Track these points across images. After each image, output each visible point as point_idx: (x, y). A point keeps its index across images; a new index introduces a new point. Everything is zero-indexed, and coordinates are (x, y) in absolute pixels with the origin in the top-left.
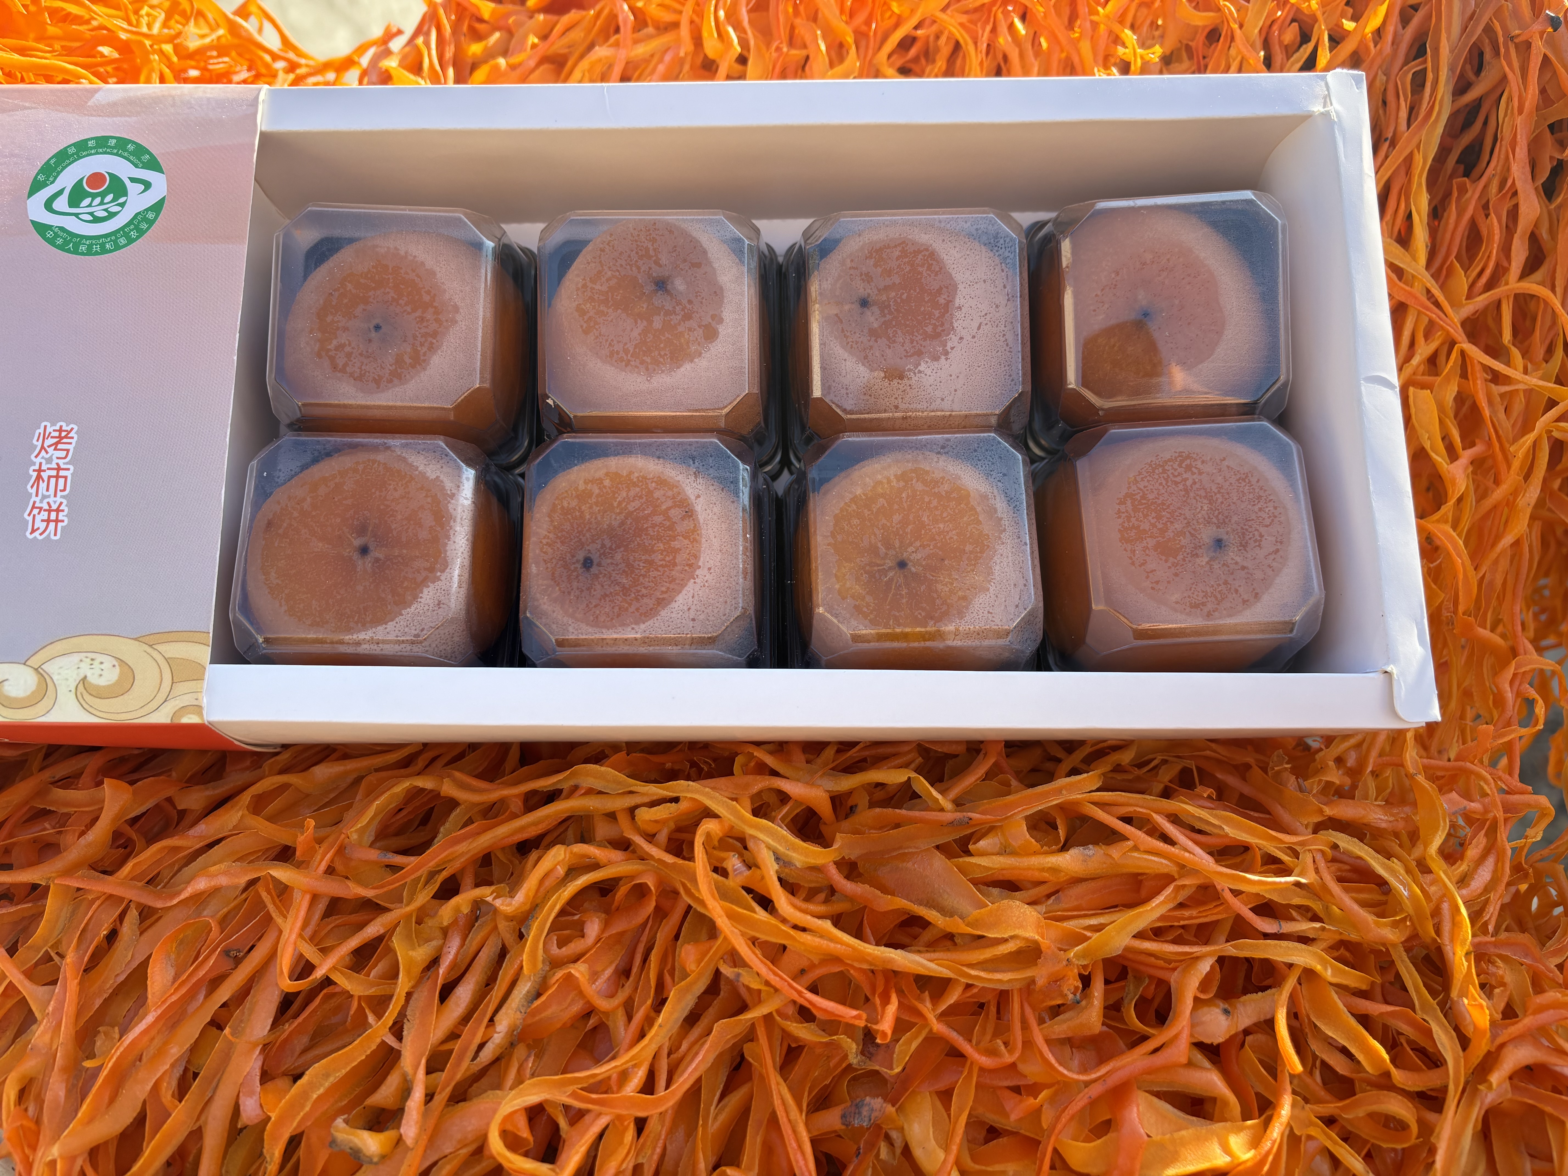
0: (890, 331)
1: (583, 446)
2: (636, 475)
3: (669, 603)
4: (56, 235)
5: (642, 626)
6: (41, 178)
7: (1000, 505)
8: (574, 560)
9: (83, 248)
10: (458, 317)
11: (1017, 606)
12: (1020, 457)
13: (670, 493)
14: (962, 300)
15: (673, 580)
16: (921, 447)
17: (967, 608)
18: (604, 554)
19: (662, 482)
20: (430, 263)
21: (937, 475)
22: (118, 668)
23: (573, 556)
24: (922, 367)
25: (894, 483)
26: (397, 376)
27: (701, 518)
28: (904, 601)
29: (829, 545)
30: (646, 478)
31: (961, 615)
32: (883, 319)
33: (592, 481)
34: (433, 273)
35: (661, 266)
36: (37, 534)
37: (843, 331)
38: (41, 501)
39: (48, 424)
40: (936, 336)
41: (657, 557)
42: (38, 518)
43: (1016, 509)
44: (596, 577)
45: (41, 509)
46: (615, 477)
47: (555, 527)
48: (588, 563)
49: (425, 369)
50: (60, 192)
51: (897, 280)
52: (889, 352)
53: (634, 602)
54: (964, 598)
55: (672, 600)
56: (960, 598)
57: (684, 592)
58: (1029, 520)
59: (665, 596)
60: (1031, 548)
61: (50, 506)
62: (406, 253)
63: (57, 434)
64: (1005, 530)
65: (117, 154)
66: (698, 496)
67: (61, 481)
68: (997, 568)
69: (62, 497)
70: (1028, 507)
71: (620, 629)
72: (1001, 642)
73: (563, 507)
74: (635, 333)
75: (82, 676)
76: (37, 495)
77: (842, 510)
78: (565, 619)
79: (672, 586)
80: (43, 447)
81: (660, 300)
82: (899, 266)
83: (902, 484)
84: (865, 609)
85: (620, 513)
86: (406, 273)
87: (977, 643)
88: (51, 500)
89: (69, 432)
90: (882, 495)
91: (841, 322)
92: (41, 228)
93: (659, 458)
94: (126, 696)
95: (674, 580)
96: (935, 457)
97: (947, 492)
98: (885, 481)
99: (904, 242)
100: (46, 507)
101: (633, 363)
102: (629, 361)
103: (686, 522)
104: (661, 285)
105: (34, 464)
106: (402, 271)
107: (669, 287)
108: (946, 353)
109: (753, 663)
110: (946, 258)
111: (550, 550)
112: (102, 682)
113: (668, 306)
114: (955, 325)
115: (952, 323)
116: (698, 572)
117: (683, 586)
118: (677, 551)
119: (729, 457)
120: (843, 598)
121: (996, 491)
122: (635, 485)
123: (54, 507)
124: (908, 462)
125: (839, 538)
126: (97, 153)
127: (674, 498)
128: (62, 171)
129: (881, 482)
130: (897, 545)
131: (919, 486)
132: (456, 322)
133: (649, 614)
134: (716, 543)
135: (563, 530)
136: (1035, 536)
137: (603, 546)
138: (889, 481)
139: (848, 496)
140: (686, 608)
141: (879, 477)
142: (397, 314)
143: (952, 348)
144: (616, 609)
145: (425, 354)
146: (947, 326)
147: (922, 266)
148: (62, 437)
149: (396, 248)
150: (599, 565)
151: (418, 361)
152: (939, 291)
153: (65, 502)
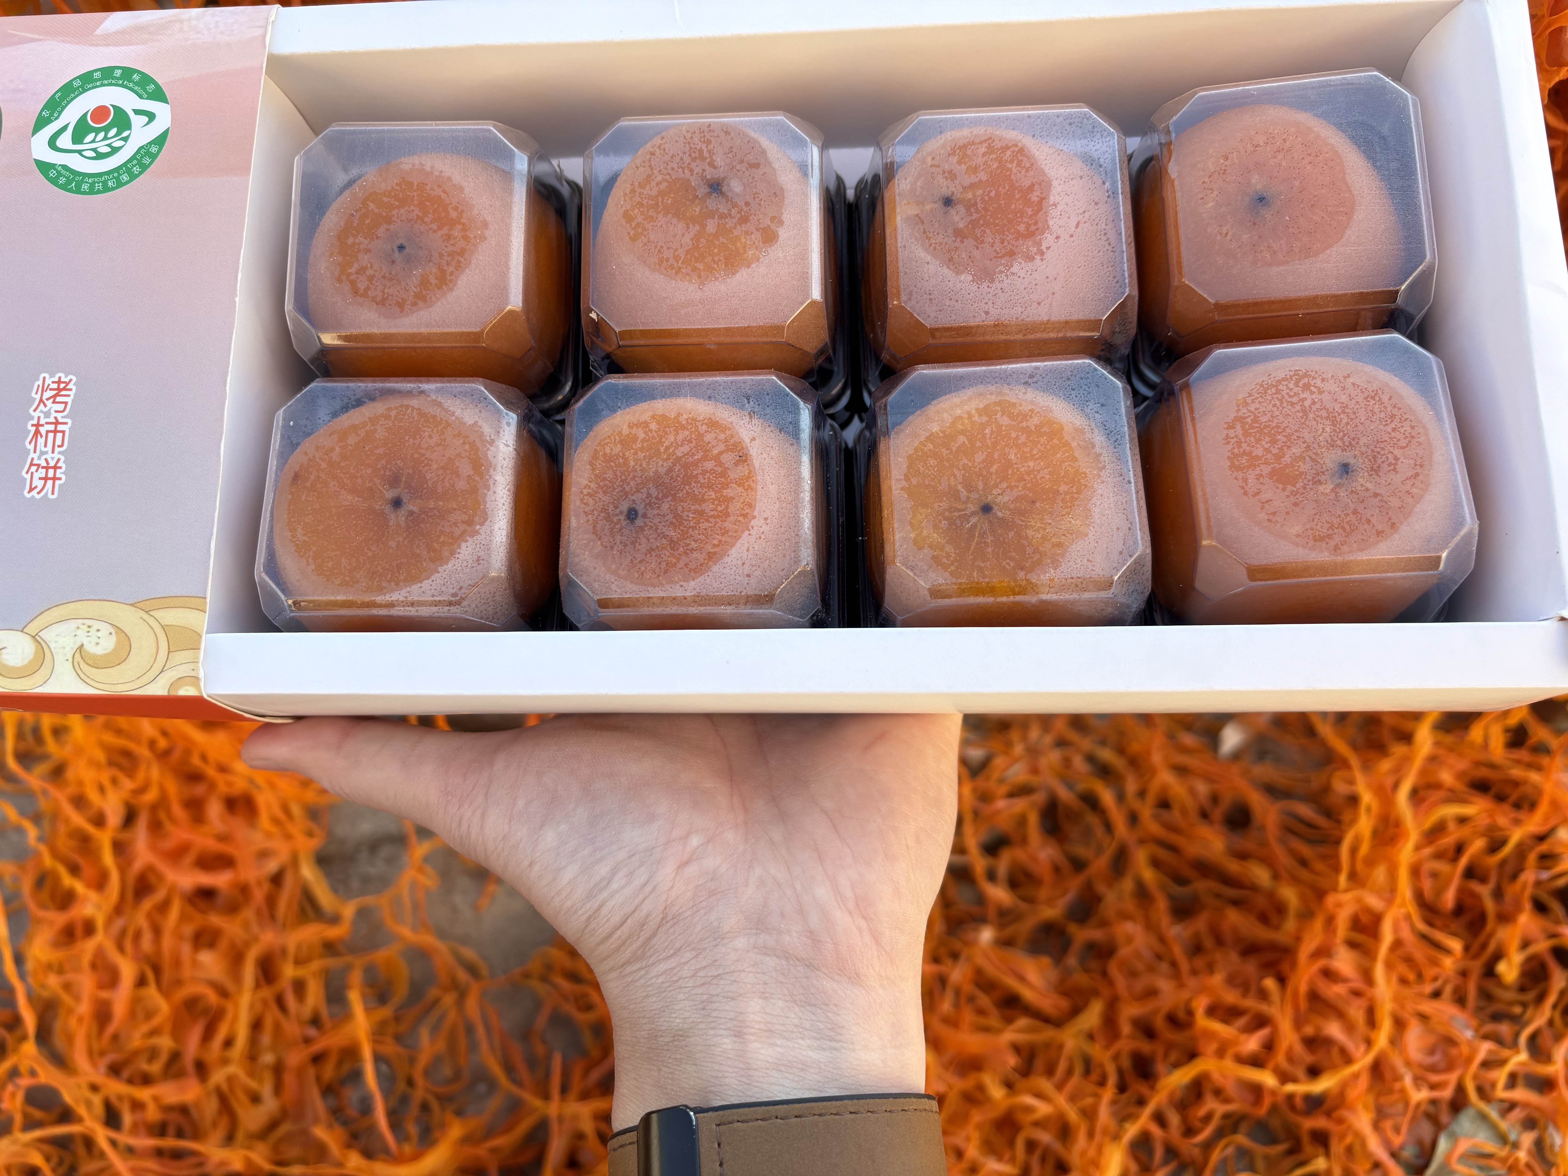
0: (978, 232)
1: (626, 389)
2: (685, 417)
3: (722, 557)
4: (60, 175)
5: (692, 583)
6: (46, 114)
7: (1099, 438)
8: (618, 510)
9: (85, 187)
10: (488, 233)
11: (1121, 553)
12: (1119, 384)
13: (722, 436)
14: (1057, 197)
15: (725, 532)
16: (1005, 379)
17: (1063, 556)
18: (650, 504)
19: (713, 424)
20: (457, 177)
21: (1026, 408)
22: (114, 636)
23: (616, 507)
24: (1015, 268)
25: (976, 418)
26: (422, 298)
27: (756, 463)
28: (990, 550)
29: (902, 489)
30: (696, 420)
31: (1056, 564)
32: (970, 218)
33: (638, 425)
34: (461, 189)
35: (715, 167)
36: (34, 493)
37: (924, 232)
38: (39, 458)
39: (47, 375)
40: (1030, 235)
41: (708, 507)
42: (37, 476)
43: (1117, 444)
44: (642, 529)
45: (38, 465)
46: (662, 420)
47: (596, 476)
48: (632, 515)
49: (451, 290)
50: (64, 129)
51: (983, 176)
52: (976, 253)
53: (683, 557)
54: (1059, 545)
55: (725, 553)
56: (1054, 545)
57: (738, 544)
58: (1133, 455)
59: (716, 549)
60: (1136, 486)
61: (47, 463)
62: (432, 167)
63: (55, 386)
64: (1104, 467)
65: (122, 86)
66: (753, 439)
67: (59, 436)
68: (1097, 510)
69: (59, 453)
70: (1131, 440)
71: (668, 587)
72: (1103, 595)
73: (605, 454)
74: (687, 239)
75: (78, 644)
76: (35, 452)
77: (916, 450)
78: (608, 576)
79: (723, 539)
80: (41, 401)
81: (714, 203)
82: (986, 163)
83: (984, 419)
84: (944, 560)
85: (667, 459)
86: (432, 189)
87: (1074, 596)
88: (49, 456)
89: (67, 384)
90: (963, 432)
91: (923, 223)
92: (44, 167)
93: (710, 398)
94: (122, 666)
95: (727, 532)
96: (1022, 388)
97: (1036, 426)
98: (965, 416)
99: (990, 138)
100: (44, 464)
101: (684, 270)
102: (680, 268)
103: (740, 467)
104: (716, 187)
105: (32, 418)
106: (428, 188)
107: (724, 189)
108: (1042, 253)
109: (818, 623)
110: (1037, 153)
111: (591, 502)
112: (99, 651)
113: (723, 208)
114: (1051, 223)
115: (1046, 221)
116: (753, 523)
117: (737, 538)
118: (729, 500)
119: (788, 395)
120: (920, 549)
121: (1093, 425)
122: (683, 428)
123: (52, 464)
124: (991, 394)
125: (914, 481)
126: (103, 85)
127: (726, 441)
128: (67, 105)
129: (960, 418)
130: (981, 488)
131: (1005, 421)
132: (485, 238)
133: (699, 570)
134: (774, 489)
135: (604, 479)
136: (1140, 474)
137: (649, 495)
138: (970, 416)
139: (923, 436)
140: (740, 563)
141: (958, 412)
142: (421, 233)
143: (1048, 248)
144: (664, 565)
145: (452, 274)
146: (1040, 225)
147: (1012, 162)
148: (61, 389)
149: (421, 164)
150: (645, 516)
151: (445, 281)
152: (1031, 188)
153: (62, 458)
